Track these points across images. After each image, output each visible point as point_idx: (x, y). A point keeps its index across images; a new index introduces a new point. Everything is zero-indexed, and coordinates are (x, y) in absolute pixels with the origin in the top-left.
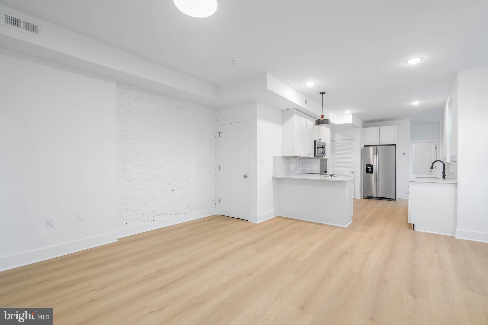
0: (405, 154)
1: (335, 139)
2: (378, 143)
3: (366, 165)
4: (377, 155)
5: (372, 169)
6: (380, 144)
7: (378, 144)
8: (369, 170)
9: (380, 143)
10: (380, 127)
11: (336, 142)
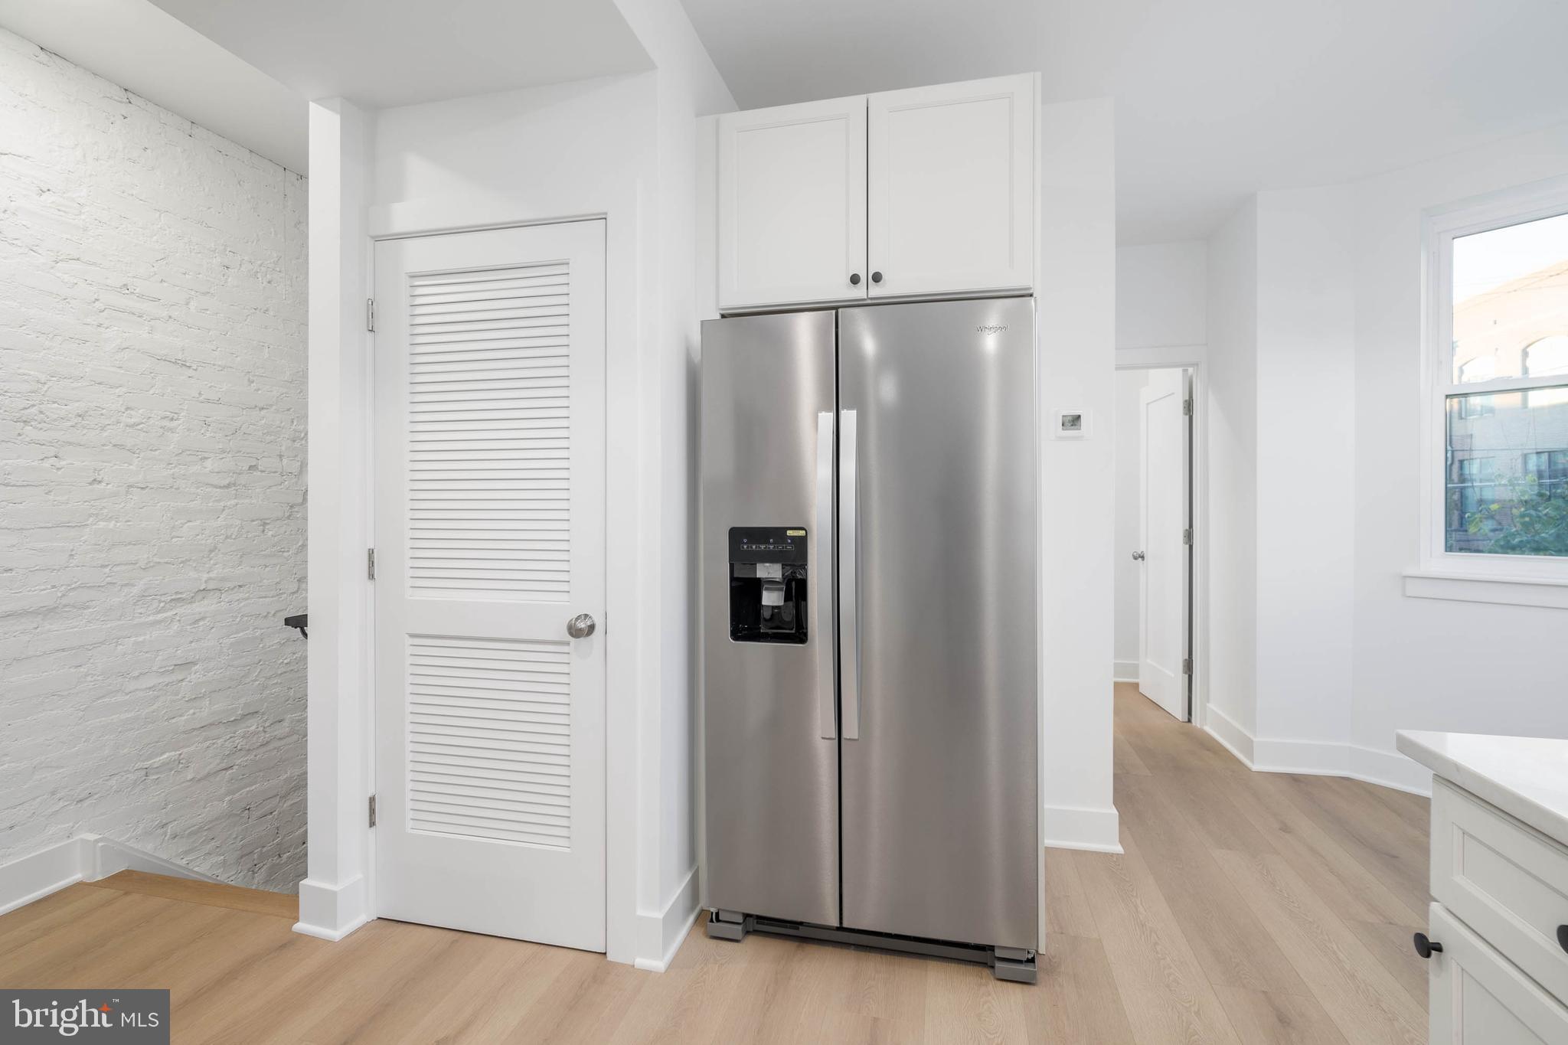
0: (1075, 421)
1: (403, 216)
2: (855, 280)
3: (738, 536)
4: (843, 413)
5: (796, 589)
6: (876, 291)
7: (859, 293)
8: (765, 602)
9: (877, 278)
10: (874, 97)
11: (418, 255)
